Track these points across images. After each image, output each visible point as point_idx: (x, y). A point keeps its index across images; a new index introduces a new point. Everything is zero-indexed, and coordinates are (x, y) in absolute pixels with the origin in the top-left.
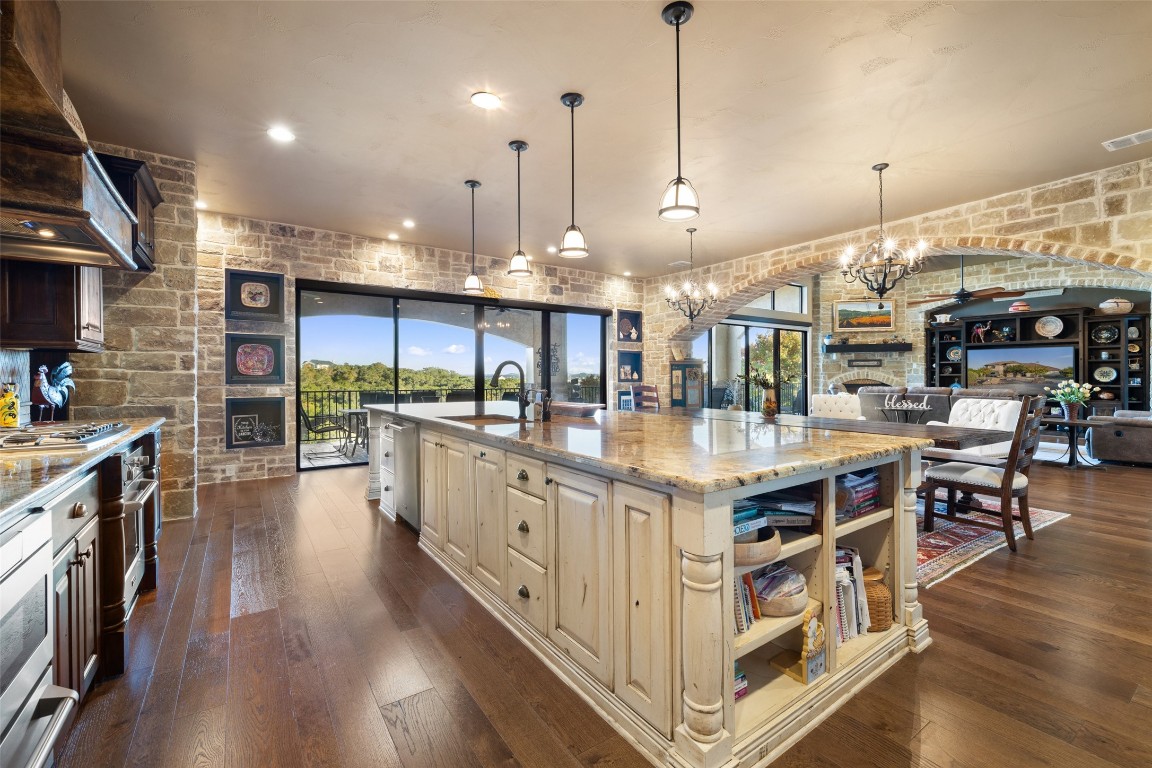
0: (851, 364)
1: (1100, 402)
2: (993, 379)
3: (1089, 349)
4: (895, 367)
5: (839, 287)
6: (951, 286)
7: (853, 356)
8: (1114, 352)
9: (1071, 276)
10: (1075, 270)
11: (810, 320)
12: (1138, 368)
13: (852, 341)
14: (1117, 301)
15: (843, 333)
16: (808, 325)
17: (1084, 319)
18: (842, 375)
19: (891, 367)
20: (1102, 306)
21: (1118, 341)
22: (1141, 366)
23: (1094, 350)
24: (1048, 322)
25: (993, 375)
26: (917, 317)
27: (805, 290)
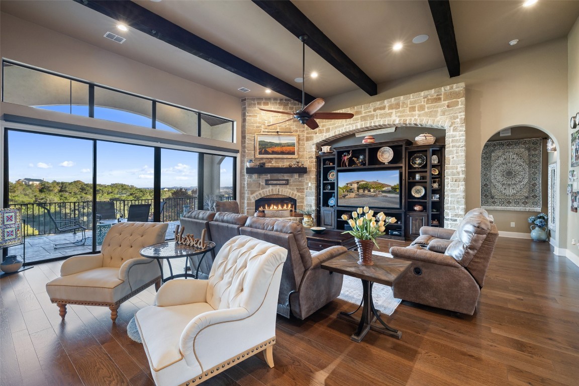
0: (267, 183)
1: (415, 213)
2: (351, 194)
3: (408, 172)
4: (298, 185)
5: (259, 123)
6: (330, 125)
7: (269, 176)
8: (424, 174)
9: (399, 116)
10: (401, 112)
11: (239, 148)
12: (437, 187)
13: (268, 165)
14: (426, 135)
15: (262, 159)
16: (237, 152)
17: (406, 149)
18: (261, 192)
19: (295, 185)
20: (417, 139)
21: (425, 166)
22: (439, 185)
23: (412, 174)
24: (385, 151)
25: (351, 191)
26: (311, 148)
27: (235, 123)
